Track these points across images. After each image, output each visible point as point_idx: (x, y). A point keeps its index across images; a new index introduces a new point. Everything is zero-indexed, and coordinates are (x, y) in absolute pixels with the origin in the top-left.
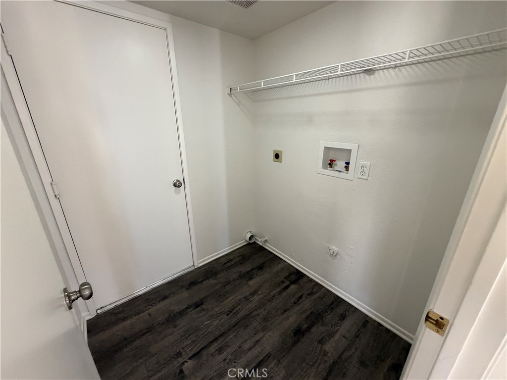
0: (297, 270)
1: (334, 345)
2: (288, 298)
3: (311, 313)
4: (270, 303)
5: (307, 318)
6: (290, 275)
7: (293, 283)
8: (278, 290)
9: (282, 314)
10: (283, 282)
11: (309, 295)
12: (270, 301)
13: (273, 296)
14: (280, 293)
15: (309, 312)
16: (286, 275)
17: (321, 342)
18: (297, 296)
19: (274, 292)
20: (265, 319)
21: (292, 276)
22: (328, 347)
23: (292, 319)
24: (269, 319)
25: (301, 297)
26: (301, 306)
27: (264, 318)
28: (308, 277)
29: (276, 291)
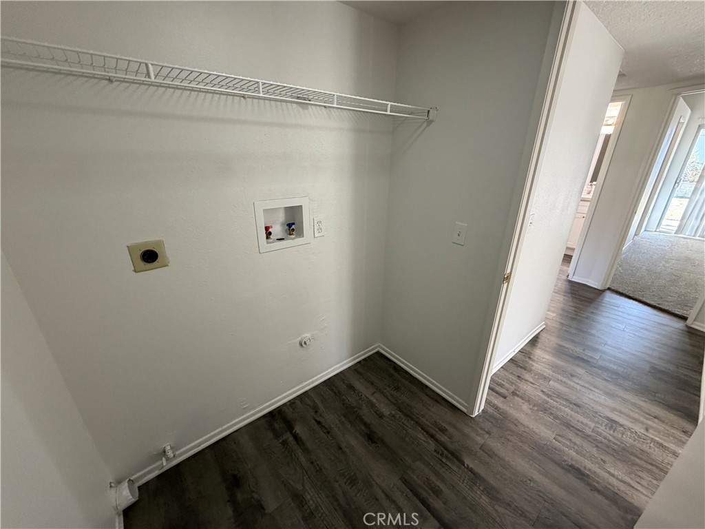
0: (264, 416)
1: (382, 405)
2: (317, 441)
3: (344, 417)
4: (324, 470)
5: (351, 423)
6: (274, 430)
7: (290, 427)
8: (299, 453)
9: (343, 452)
10: (285, 443)
11: (316, 412)
12: (321, 469)
13: (312, 463)
14: (306, 450)
15: (344, 419)
16: (271, 435)
17: (381, 416)
18: (316, 427)
19: (304, 460)
20: (353, 481)
21: (277, 426)
22: (386, 410)
23: (353, 442)
24: (353, 474)
25: (319, 423)
26: (333, 426)
27: (349, 484)
28: (284, 405)
29: (302, 457)
